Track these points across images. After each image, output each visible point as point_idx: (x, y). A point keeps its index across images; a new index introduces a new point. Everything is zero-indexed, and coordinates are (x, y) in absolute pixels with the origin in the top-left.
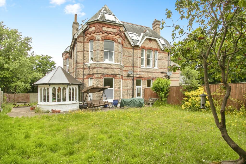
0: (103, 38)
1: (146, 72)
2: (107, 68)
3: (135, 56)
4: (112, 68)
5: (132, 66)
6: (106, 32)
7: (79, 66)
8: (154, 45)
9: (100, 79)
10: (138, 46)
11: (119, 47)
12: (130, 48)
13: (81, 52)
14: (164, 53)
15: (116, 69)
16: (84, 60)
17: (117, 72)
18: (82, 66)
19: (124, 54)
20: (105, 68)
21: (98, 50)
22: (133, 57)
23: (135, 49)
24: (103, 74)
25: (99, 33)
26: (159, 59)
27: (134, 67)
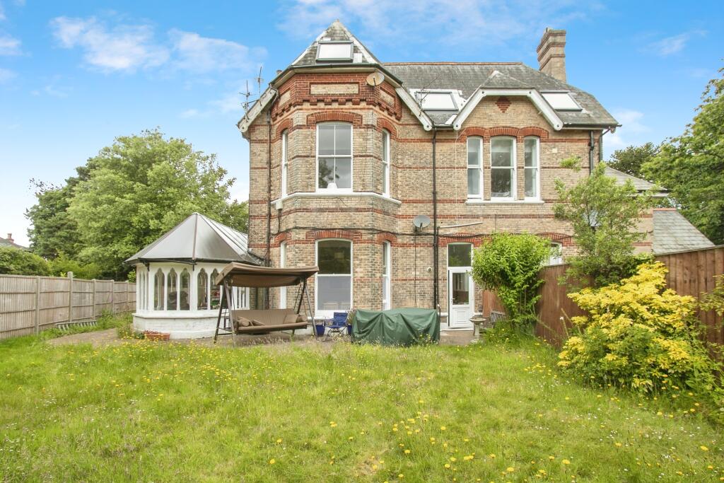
0: (313, 118)
1: (487, 216)
2: (327, 209)
3: (442, 166)
4: (342, 210)
5: (432, 198)
6: (322, 98)
7: (257, 210)
8: (521, 117)
9: (304, 245)
10: (450, 130)
11: (367, 140)
12: (421, 141)
13: (262, 168)
14: (572, 141)
15: (357, 210)
16: (270, 190)
17: (363, 220)
18: (264, 210)
19: (400, 161)
20: (321, 210)
21: (298, 156)
22: (434, 168)
23: (441, 141)
24: (315, 229)
25: (299, 105)
26: (545, 168)
27: (440, 201)
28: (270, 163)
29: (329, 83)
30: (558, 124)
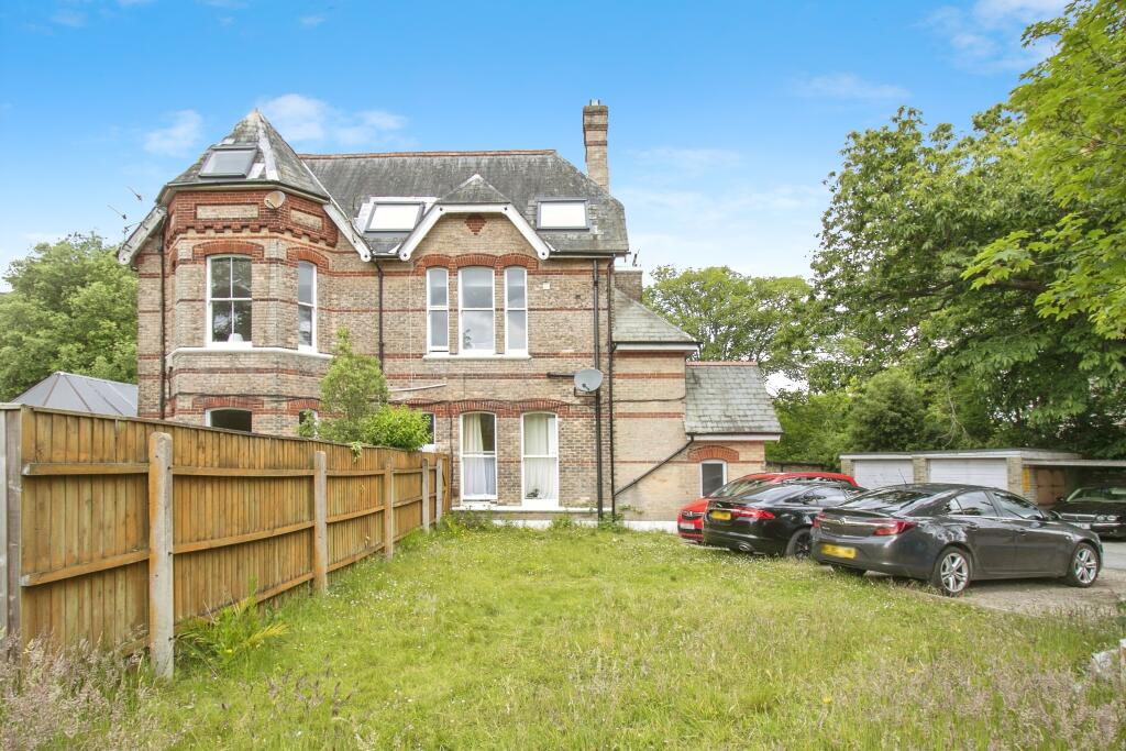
0: (200, 250)
1: (452, 377)
2: (219, 369)
3: (392, 308)
4: (238, 371)
5: (378, 352)
6: (210, 224)
7: (147, 367)
8: (500, 241)
9: (190, 416)
10: (395, 260)
11: (269, 278)
12: (364, 274)
13: (154, 311)
14: (570, 273)
15: (258, 371)
16: (163, 341)
17: (265, 384)
18: (156, 367)
19: (335, 302)
20: (212, 371)
21: (181, 300)
22: (381, 311)
23: (390, 274)
24: (203, 395)
25: (183, 233)
26: (534, 310)
27: (389, 356)
28: (163, 305)
29: (219, 204)
30: (542, 250)
